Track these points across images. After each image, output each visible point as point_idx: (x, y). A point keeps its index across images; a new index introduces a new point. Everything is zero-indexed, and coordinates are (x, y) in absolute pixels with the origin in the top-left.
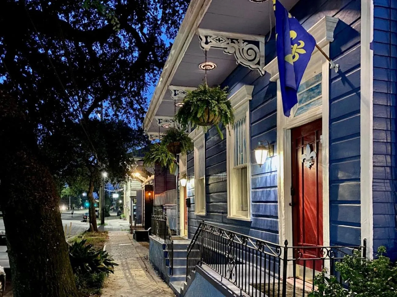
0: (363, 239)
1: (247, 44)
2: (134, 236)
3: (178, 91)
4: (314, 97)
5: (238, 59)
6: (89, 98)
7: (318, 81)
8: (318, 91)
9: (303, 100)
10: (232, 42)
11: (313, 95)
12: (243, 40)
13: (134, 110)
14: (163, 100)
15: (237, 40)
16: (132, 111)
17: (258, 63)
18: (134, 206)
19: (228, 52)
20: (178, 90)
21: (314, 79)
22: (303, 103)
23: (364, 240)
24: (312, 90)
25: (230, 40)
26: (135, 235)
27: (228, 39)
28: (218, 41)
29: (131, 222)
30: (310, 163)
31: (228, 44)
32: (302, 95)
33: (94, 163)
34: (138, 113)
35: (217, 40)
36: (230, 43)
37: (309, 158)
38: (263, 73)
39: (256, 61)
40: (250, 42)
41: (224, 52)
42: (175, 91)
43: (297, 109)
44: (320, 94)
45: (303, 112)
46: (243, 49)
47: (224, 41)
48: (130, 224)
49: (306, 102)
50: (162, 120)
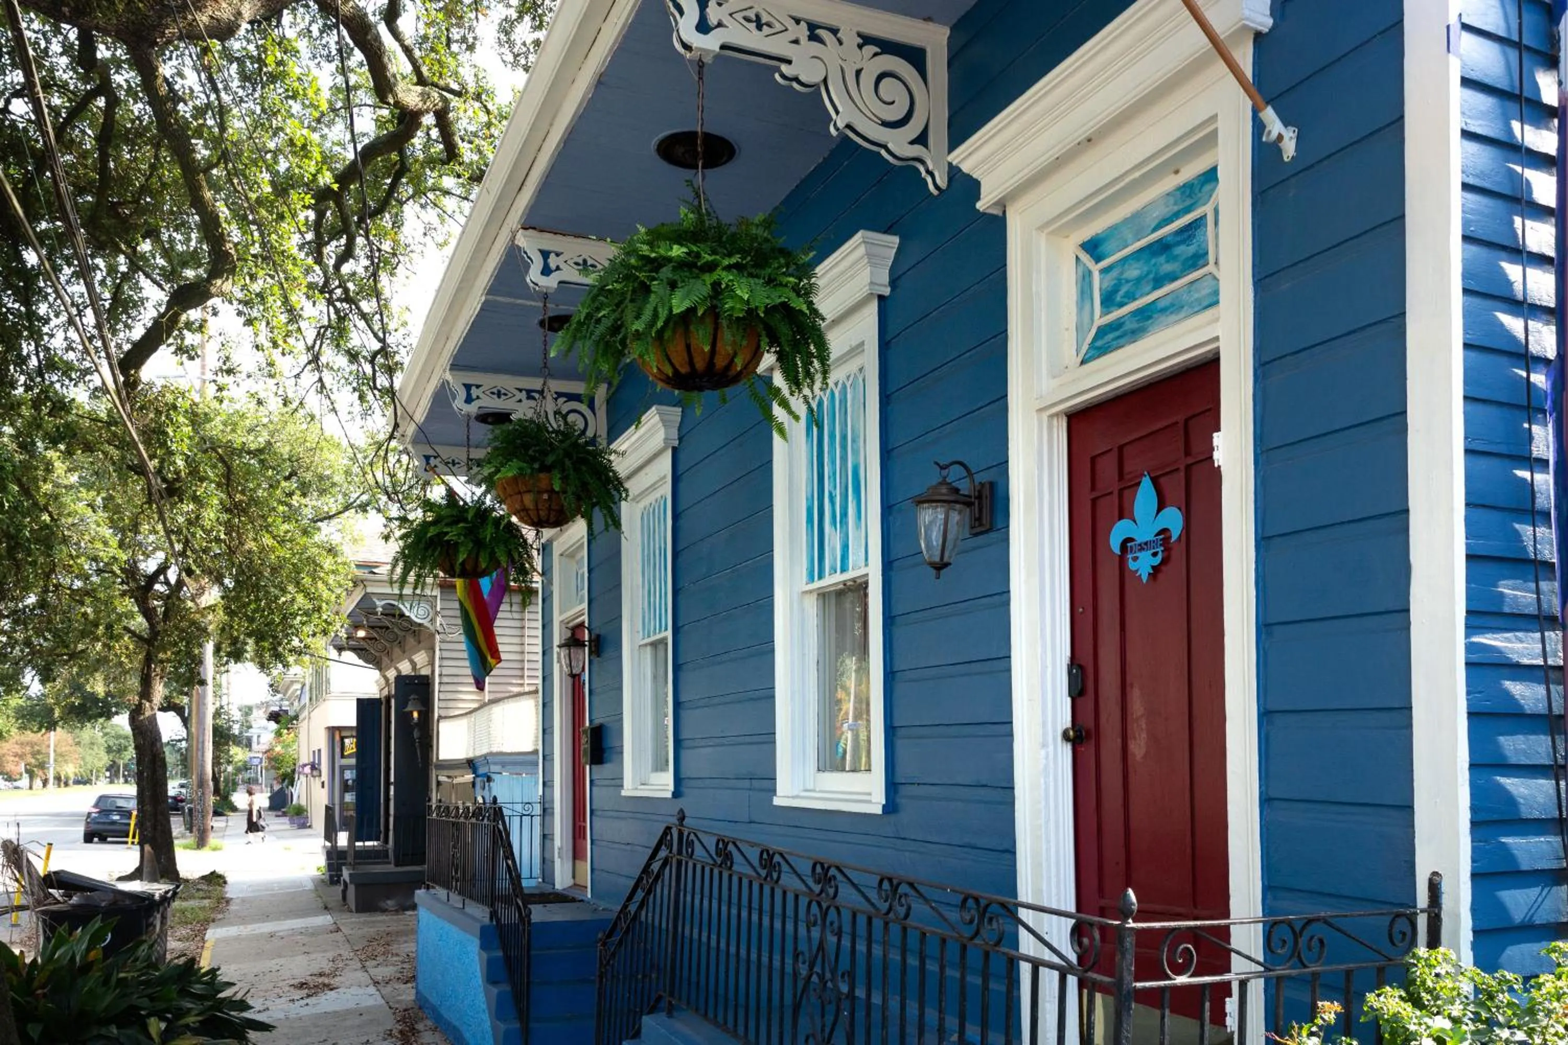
0: (1428, 875)
1: (876, 55)
2: (344, 892)
3: (558, 255)
4: (1173, 278)
5: (837, 112)
6: (145, 294)
7: (1187, 210)
8: (1192, 249)
9: (1121, 293)
10: (813, 37)
11: (1168, 268)
12: (859, 35)
13: (353, 356)
14: (490, 297)
15: (834, 31)
16: (342, 361)
17: (922, 139)
18: (343, 769)
19: (796, 79)
20: (559, 250)
21: (1172, 200)
22: (1121, 305)
23: (1430, 881)
24: (1162, 247)
25: (803, 25)
26: (351, 890)
27: (798, 21)
28: (752, 26)
29: (330, 834)
30: (1155, 554)
31: (796, 42)
32: (1114, 273)
33: (167, 582)
34: (368, 369)
35: (748, 20)
36: (804, 40)
37: (1150, 537)
38: (942, 181)
39: (913, 129)
40: (887, 47)
41: (777, 76)
42: (545, 254)
43: (1094, 331)
44: (1201, 262)
45: (1122, 341)
46: (858, 73)
47: (778, 27)
48: (328, 844)
49: (1135, 299)
50: (478, 387)
